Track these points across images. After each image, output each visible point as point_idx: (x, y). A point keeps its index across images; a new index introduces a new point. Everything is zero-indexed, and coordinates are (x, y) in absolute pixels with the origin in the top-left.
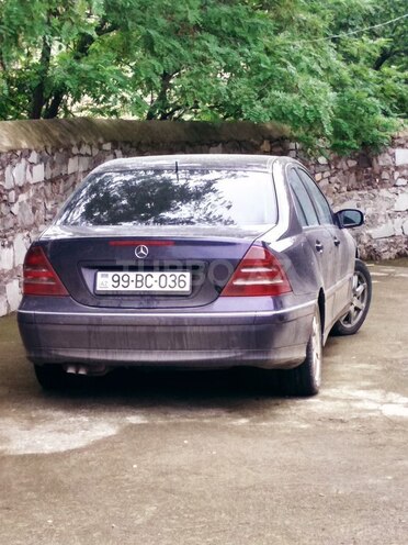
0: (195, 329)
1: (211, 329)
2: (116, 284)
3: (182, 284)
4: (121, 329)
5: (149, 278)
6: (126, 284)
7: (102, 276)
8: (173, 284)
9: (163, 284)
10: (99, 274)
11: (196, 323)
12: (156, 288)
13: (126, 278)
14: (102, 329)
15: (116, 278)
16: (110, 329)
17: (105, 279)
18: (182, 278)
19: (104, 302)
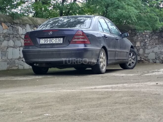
0: (63, 52)
1: (67, 52)
2: (45, 42)
3: (60, 41)
4: (45, 53)
5: (53, 40)
6: (47, 42)
7: (42, 40)
8: (58, 41)
9: (56, 41)
10: (41, 39)
11: (63, 50)
12: (54, 42)
13: (47, 40)
14: (41, 53)
15: (45, 40)
16: (43, 53)
17: (42, 41)
18: (61, 40)
19: (42, 47)
